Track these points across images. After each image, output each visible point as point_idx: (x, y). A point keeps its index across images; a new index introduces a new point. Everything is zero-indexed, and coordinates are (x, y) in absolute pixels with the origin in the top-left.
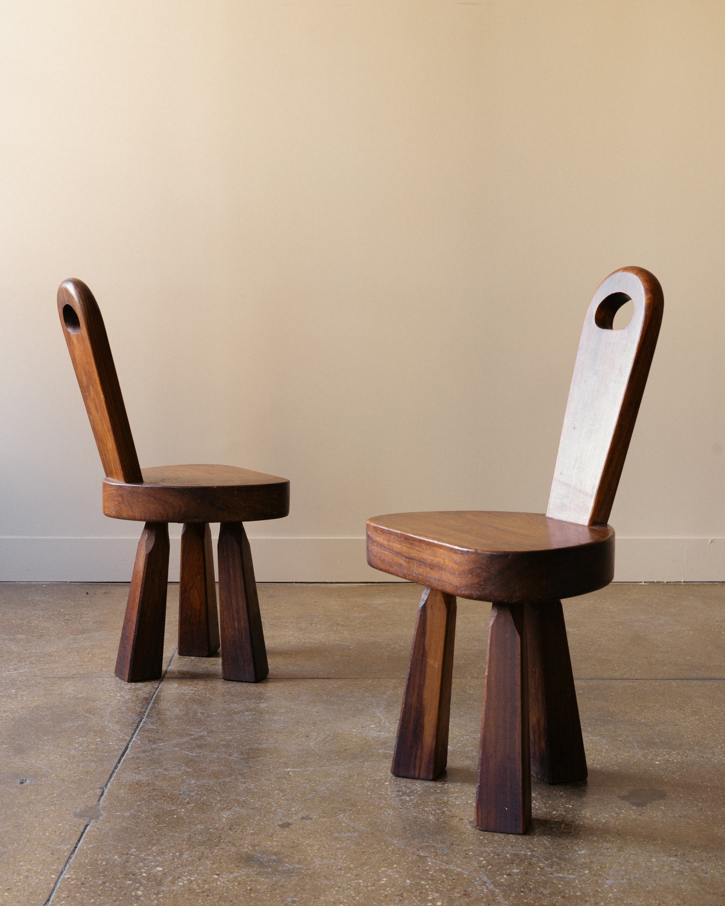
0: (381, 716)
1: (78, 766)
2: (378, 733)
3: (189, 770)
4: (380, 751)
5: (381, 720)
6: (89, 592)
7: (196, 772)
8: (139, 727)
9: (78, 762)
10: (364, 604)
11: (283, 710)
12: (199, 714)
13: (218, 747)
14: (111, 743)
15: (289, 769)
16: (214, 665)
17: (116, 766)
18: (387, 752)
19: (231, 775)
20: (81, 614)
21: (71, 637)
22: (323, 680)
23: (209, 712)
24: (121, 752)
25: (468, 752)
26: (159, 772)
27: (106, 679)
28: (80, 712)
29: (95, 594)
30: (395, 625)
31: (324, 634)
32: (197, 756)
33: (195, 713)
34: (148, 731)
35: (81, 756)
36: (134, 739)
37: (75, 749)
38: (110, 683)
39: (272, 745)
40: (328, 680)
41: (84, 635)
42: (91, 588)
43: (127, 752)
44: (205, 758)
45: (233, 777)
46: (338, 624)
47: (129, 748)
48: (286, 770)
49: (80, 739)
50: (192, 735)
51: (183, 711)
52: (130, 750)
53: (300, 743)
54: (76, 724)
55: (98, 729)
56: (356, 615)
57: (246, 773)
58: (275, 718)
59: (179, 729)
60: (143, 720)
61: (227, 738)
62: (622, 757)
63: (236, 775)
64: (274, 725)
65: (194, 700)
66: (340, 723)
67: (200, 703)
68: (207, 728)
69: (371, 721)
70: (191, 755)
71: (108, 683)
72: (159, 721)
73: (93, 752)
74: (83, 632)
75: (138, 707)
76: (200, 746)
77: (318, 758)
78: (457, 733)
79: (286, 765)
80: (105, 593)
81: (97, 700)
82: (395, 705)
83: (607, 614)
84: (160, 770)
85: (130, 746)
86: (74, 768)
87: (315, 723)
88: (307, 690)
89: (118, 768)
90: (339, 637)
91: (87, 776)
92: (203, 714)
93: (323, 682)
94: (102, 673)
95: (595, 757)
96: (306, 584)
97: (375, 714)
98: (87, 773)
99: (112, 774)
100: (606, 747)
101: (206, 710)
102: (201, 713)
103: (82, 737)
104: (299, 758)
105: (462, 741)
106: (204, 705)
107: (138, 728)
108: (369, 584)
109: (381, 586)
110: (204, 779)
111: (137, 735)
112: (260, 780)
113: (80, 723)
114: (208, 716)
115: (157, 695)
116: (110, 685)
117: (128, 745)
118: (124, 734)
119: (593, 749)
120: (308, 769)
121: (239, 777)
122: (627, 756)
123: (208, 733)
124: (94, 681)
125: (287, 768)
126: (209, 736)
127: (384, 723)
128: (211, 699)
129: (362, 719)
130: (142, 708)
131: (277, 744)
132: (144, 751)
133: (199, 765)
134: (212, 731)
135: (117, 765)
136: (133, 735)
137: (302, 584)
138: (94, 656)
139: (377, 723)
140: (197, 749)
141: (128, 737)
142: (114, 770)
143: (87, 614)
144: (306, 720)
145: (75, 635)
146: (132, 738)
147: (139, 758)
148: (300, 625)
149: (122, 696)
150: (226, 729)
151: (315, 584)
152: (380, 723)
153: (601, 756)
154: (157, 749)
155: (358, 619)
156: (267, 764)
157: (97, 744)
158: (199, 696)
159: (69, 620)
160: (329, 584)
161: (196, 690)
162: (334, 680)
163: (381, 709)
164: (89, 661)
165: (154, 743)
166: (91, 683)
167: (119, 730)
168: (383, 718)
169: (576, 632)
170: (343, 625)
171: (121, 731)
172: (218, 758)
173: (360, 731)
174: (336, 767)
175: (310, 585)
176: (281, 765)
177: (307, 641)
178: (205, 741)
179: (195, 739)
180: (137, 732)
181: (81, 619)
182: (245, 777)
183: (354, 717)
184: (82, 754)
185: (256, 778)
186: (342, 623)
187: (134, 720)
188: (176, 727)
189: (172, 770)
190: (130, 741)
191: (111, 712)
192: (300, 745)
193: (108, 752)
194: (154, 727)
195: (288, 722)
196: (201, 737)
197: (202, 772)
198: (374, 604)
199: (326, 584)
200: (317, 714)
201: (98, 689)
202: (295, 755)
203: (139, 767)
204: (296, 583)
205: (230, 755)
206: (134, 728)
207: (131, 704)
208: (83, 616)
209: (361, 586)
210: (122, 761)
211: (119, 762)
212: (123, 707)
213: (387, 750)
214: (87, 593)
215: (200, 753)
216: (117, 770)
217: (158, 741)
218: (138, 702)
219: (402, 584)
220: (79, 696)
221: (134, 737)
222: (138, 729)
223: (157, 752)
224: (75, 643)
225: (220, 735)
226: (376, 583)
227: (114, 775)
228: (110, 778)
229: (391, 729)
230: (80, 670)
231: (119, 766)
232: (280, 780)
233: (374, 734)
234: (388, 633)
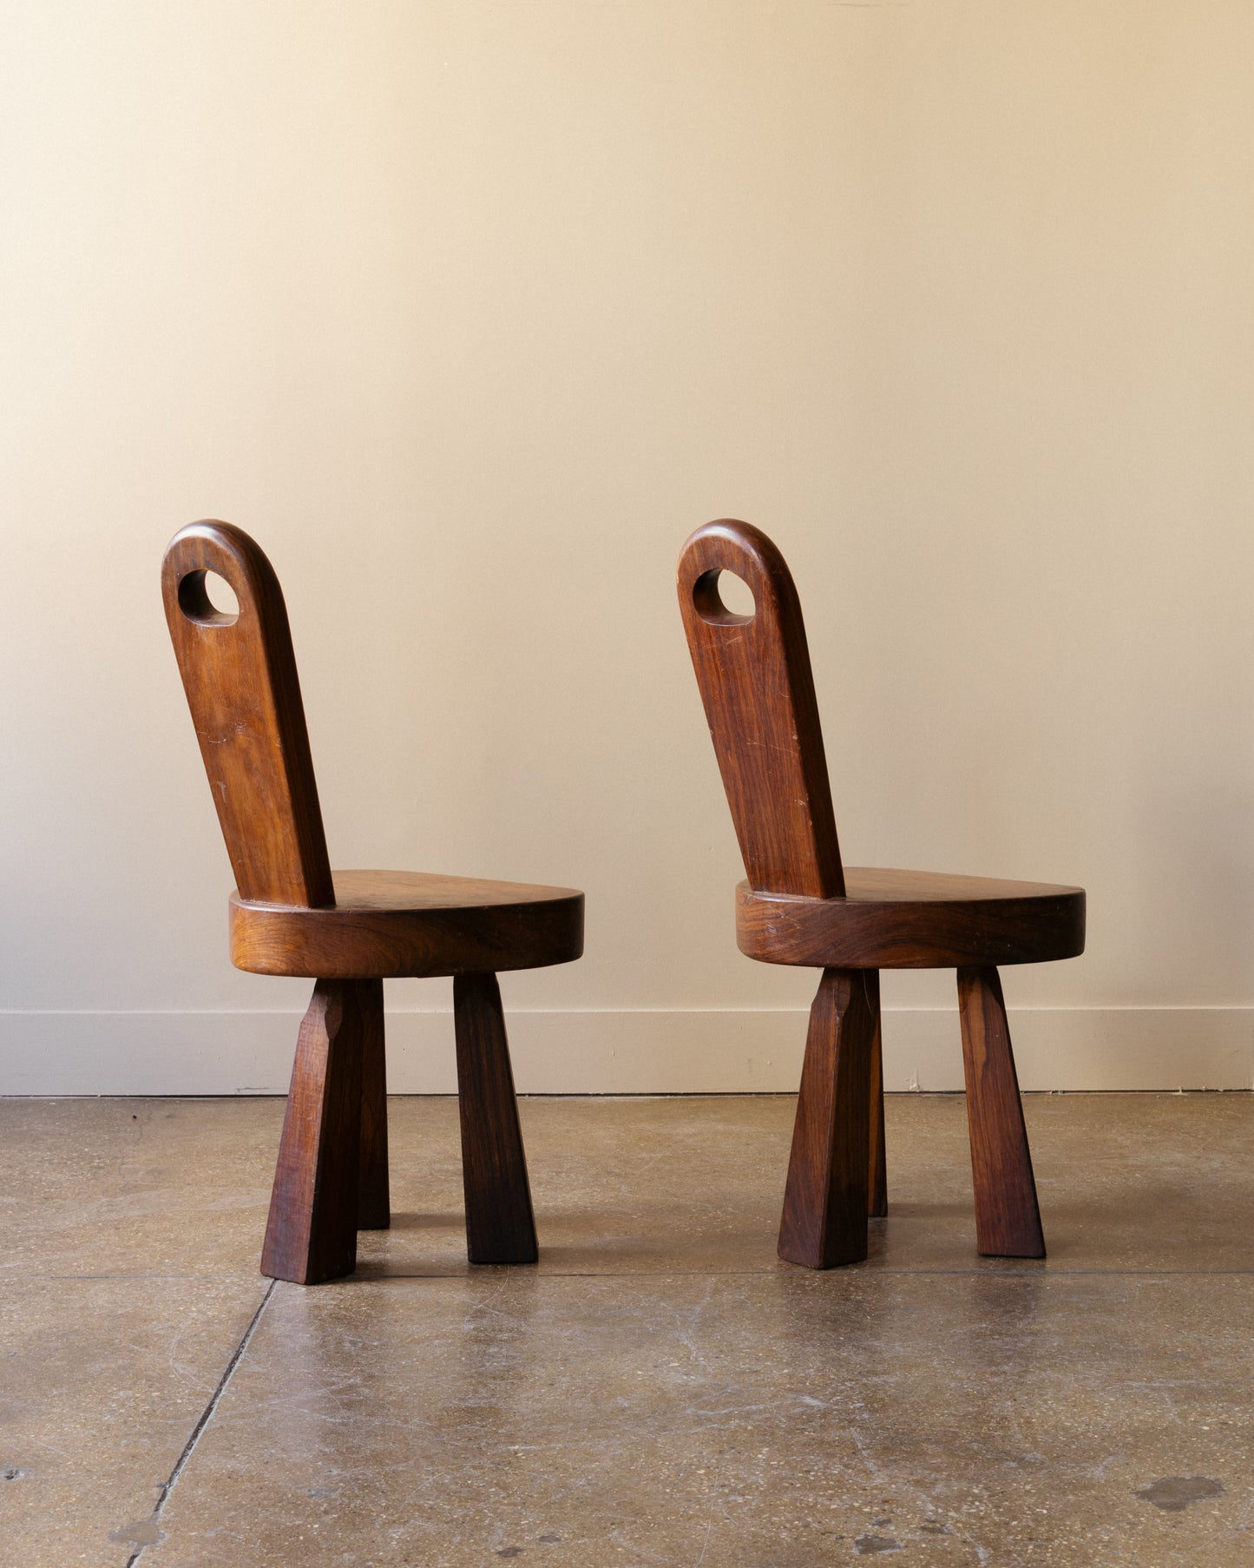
0: (690, 1346)
1: (117, 1445)
2: (685, 1377)
3: (327, 1450)
4: (689, 1412)
5: (690, 1352)
6: (138, 1116)
7: (341, 1453)
8: (234, 1370)
9: (116, 1436)
10: (659, 1135)
11: (505, 1336)
12: (347, 1345)
13: (382, 1407)
14: (179, 1401)
15: (517, 1447)
16: (374, 1251)
17: (189, 1444)
18: (702, 1412)
19: (407, 1458)
20: (123, 1157)
21: (104, 1200)
22: (581, 1279)
23: (366, 1341)
24: (198, 1418)
25: (854, 1413)
26: (271, 1455)
27: (170, 1279)
28: (121, 1341)
29: (149, 1118)
30: (717, 1174)
31: (583, 1191)
32: (343, 1424)
33: (340, 1342)
34: (249, 1377)
35: (123, 1426)
36: (223, 1392)
37: (112, 1412)
38: (177, 1287)
39: (485, 1401)
40: (590, 1279)
41: (128, 1196)
42: (141, 1106)
43: (210, 1417)
44: (358, 1427)
45: (412, 1462)
46: (609, 1173)
47: (214, 1410)
48: (512, 1448)
49: (121, 1393)
50: (333, 1384)
51: (317, 1338)
52: (216, 1412)
53: (537, 1397)
54: (113, 1365)
55: (155, 1374)
56: (644, 1155)
57: (436, 1454)
58: (491, 1351)
59: (309, 1373)
60: (241, 1356)
61: (401, 1389)
62: (1141, 1418)
63: (417, 1459)
64: (488, 1364)
65: (337, 1319)
66: (612, 1360)
67: (349, 1323)
68: (362, 1371)
69: (671, 1355)
70: (331, 1422)
71: (175, 1286)
72: (270, 1358)
73: (145, 1418)
74: (126, 1190)
75: (231, 1333)
76: (348, 1405)
77: (571, 1424)
78: (833, 1377)
79: (512, 1440)
80: (168, 1117)
81: (153, 1320)
82: (717, 1324)
83: (1113, 1151)
84: (273, 1451)
85: (215, 1407)
86: (109, 1449)
87: (566, 1360)
88: (550, 1296)
89: (193, 1448)
90: (611, 1197)
91: (134, 1463)
92: (353, 1343)
93: (581, 1283)
94: (164, 1268)
95: (1090, 1419)
96: (549, 1098)
97: (678, 1341)
98: (134, 1457)
99: (181, 1459)
100: (1112, 1399)
101: (360, 1337)
102: (350, 1342)
103: (124, 1388)
104: (535, 1425)
105: (842, 1392)
106: (356, 1327)
107: (231, 1371)
108: (668, 1097)
109: (691, 1100)
110: (356, 1467)
111: (229, 1386)
112: (462, 1467)
113: (120, 1362)
114: (364, 1348)
115: (267, 1308)
116: (177, 1290)
117: (212, 1403)
118: (205, 1382)
119: (1086, 1404)
120: (552, 1445)
121: (423, 1462)
122: (1150, 1416)
123: (364, 1380)
124: (147, 1282)
125: (513, 1444)
126: (366, 1386)
127: (696, 1359)
128: (369, 1315)
129: (654, 1350)
130: (238, 1334)
131: (494, 1400)
132: (242, 1416)
133: (347, 1442)
134: (372, 1377)
135: (191, 1441)
136: (222, 1384)
137: (542, 1098)
138: (147, 1237)
139: (682, 1358)
140: (343, 1411)
141: (212, 1389)
142: (185, 1451)
143: (134, 1157)
144: (550, 1354)
145: (111, 1196)
146: (219, 1390)
147: (232, 1428)
148: (537, 1175)
149: (199, 1311)
150: (398, 1373)
151: (566, 1098)
152: (688, 1358)
153: (1102, 1416)
154: (267, 1410)
155: (647, 1163)
156: (476, 1437)
157: (153, 1402)
158: (346, 1309)
159: (101, 1168)
160: (593, 1098)
161: (342, 1300)
162: (603, 1278)
163: (690, 1331)
164: (138, 1245)
165: (262, 1399)
166: (141, 1287)
167: (194, 1375)
168: (693, 1348)
169: (1055, 1185)
170: (619, 1175)
171: (199, 1377)
172: (383, 1426)
173: (650, 1373)
174: (604, 1442)
175: (557, 1099)
176: (503, 1439)
177: (551, 1204)
178: (358, 1394)
179: (340, 1392)
180: (229, 1379)
181: (124, 1167)
182: (433, 1463)
183: (639, 1347)
184: (125, 1422)
185: (454, 1464)
186: (617, 1171)
187: (223, 1356)
188: (304, 1368)
189: (296, 1450)
190: (216, 1395)
191: (180, 1343)
192: (538, 1401)
193: (174, 1418)
194: (261, 1370)
195: (514, 1358)
196: (351, 1387)
197: (353, 1454)
198: (678, 1134)
199: (587, 1098)
200: (569, 1342)
201: (156, 1298)
202: (528, 1419)
203: (233, 1446)
204: (530, 1095)
205: (406, 1422)
206: (224, 1371)
207: (217, 1326)
208: (125, 1160)
209: (653, 1101)
210: (200, 1435)
211: (195, 1436)
212: (202, 1331)
213: (702, 1409)
214: (135, 1117)
215: (349, 1418)
216: (192, 1451)
217: (270, 1396)
218: (230, 1322)
219: (729, 1097)
220: (119, 1312)
221: (224, 1388)
222: (232, 1374)
223: (267, 1418)
224: (112, 1211)
225: (387, 1384)
226: (680, 1094)
227: (186, 1460)
228: (178, 1466)
229: (709, 1370)
230: (120, 1263)
231: (196, 1443)
232: (500, 1467)
233: (679, 1379)
234: (704, 1189)
